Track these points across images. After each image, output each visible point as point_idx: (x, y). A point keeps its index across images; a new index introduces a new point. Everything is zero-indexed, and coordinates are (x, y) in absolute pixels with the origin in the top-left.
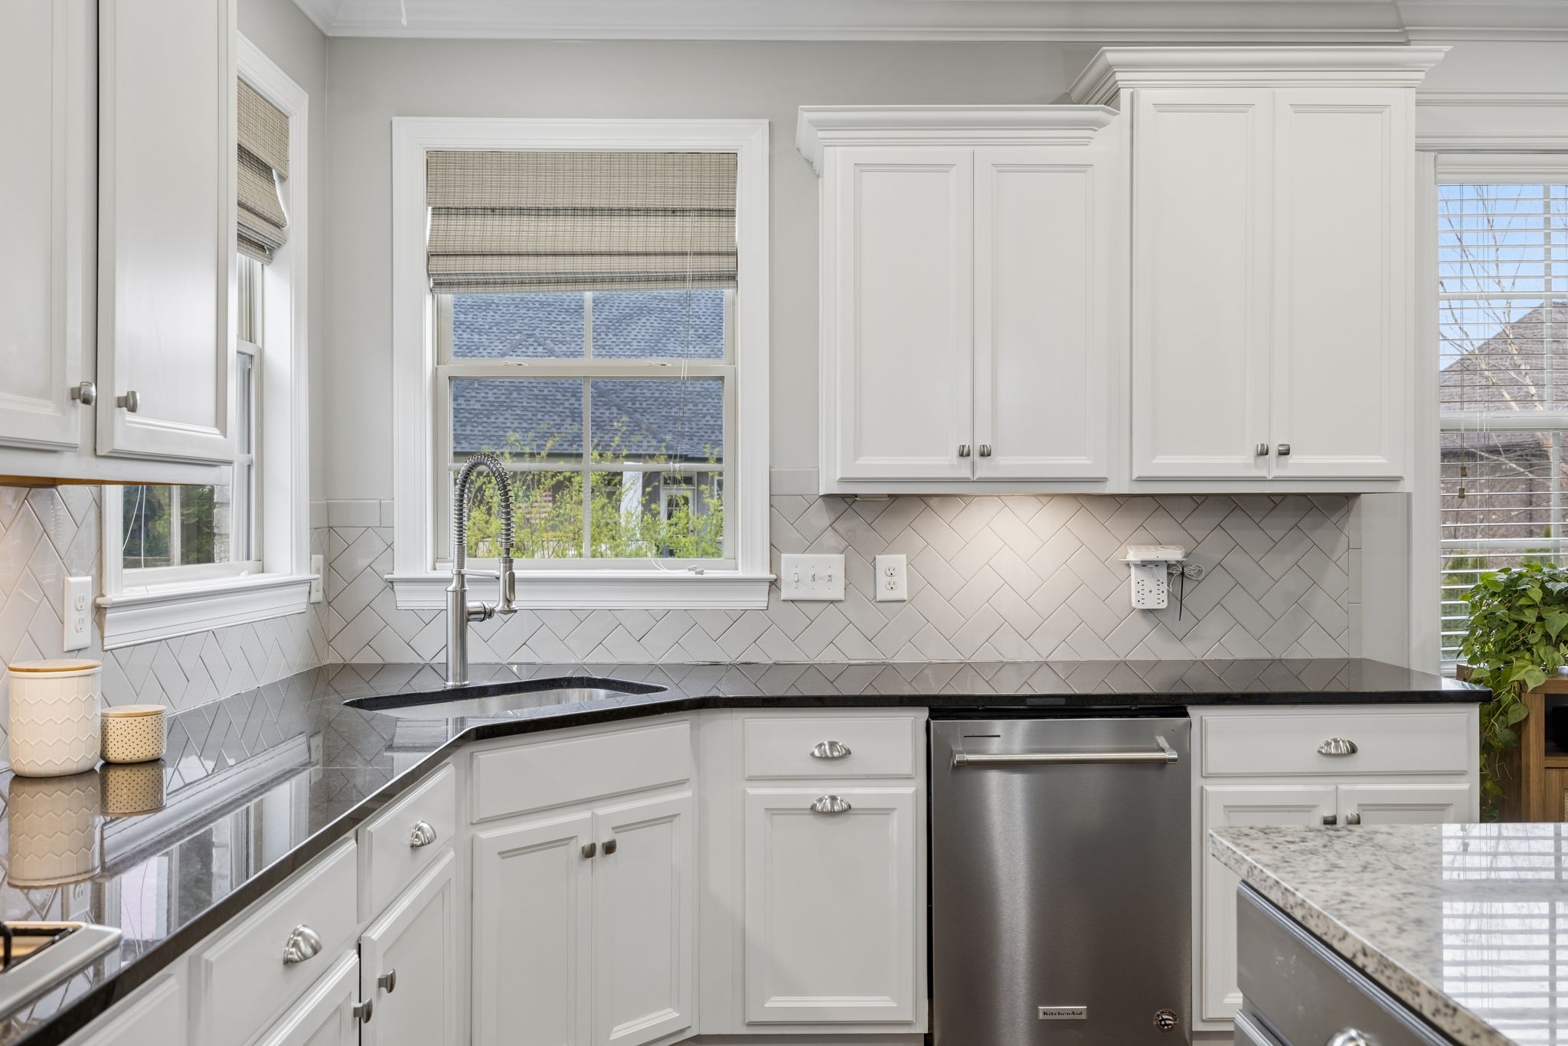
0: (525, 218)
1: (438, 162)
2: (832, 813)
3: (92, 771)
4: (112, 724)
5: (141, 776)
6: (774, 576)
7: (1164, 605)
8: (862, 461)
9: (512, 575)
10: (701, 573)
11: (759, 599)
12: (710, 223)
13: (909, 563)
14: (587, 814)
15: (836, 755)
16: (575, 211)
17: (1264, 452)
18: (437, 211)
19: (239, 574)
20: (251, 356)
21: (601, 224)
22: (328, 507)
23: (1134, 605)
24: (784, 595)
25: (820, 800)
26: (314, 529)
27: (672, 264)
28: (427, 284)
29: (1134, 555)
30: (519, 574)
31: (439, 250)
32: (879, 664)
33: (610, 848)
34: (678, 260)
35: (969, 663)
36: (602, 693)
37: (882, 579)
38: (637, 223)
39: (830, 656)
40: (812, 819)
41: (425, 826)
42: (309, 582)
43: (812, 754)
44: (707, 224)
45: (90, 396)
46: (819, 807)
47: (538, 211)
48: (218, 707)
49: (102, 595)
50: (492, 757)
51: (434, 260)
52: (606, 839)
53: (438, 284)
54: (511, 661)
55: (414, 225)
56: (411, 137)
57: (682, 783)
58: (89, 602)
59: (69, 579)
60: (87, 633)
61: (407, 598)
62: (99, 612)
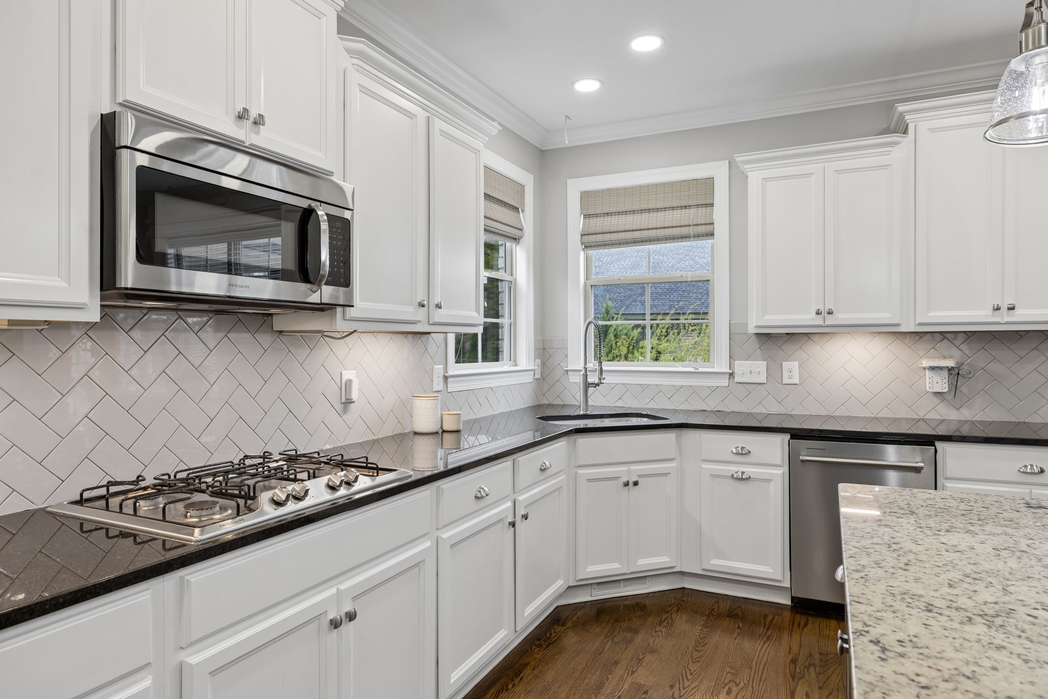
0: (621, 216)
1: (586, 196)
2: (742, 479)
3: (437, 433)
4: (445, 418)
5: (453, 435)
6: (731, 371)
7: (946, 390)
8: (766, 318)
9: (601, 368)
10: (697, 369)
11: (724, 382)
12: (702, 211)
13: (800, 366)
14: (626, 468)
15: (743, 453)
17: (998, 309)
18: (585, 217)
19: (503, 366)
20: (511, 282)
21: (653, 215)
22: (543, 340)
23: (928, 389)
24: (736, 380)
25: (737, 472)
26: (536, 349)
27: (684, 231)
28: (580, 247)
29: (926, 363)
30: (604, 368)
31: (586, 233)
32: (784, 414)
33: (636, 484)
34: (687, 228)
35: (832, 416)
36: (646, 420)
37: (786, 374)
38: (669, 214)
39: (759, 409)
40: (731, 481)
41: (547, 463)
42: (534, 370)
43: (732, 451)
44: (700, 211)
45: (424, 304)
46: (735, 476)
47: (626, 213)
48: (493, 417)
49: (447, 372)
50: (584, 441)
51: (584, 237)
52: (634, 480)
53: (586, 247)
54: (615, 405)
55: (576, 223)
56: (575, 187)
57: (672, 460)
58: (442, 374)
59: (434, 366)
60: (441, 386)
62: (445, 379)
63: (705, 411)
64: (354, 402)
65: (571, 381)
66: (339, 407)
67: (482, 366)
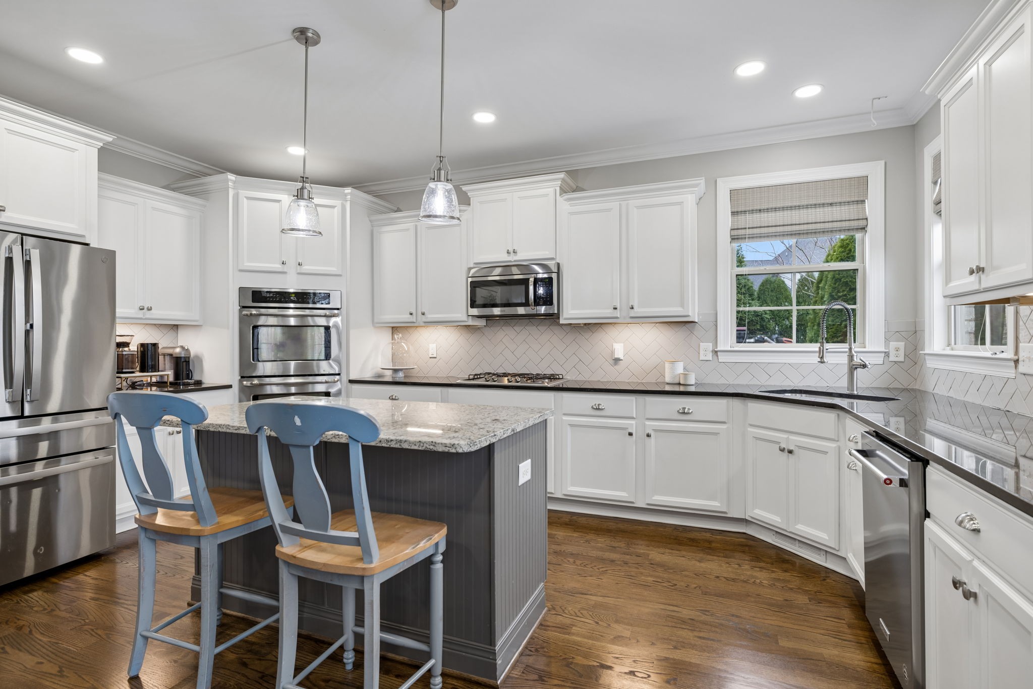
6: (1016, 357)
11: (1010, 372)
14: (786, 436)
24: (1021, 370)
33: (790, 452)
42: (889, 353)
49: (719, 348)
56: (929, 154)
58: (711, 349)
59: (701, 344)
60: (710, 356)
61: (931, 363)
62: (716, 352)
63: (999, 409)
64: (621, 360)
65: (927, 365)
66: (612, 362)
67: (794, 346)
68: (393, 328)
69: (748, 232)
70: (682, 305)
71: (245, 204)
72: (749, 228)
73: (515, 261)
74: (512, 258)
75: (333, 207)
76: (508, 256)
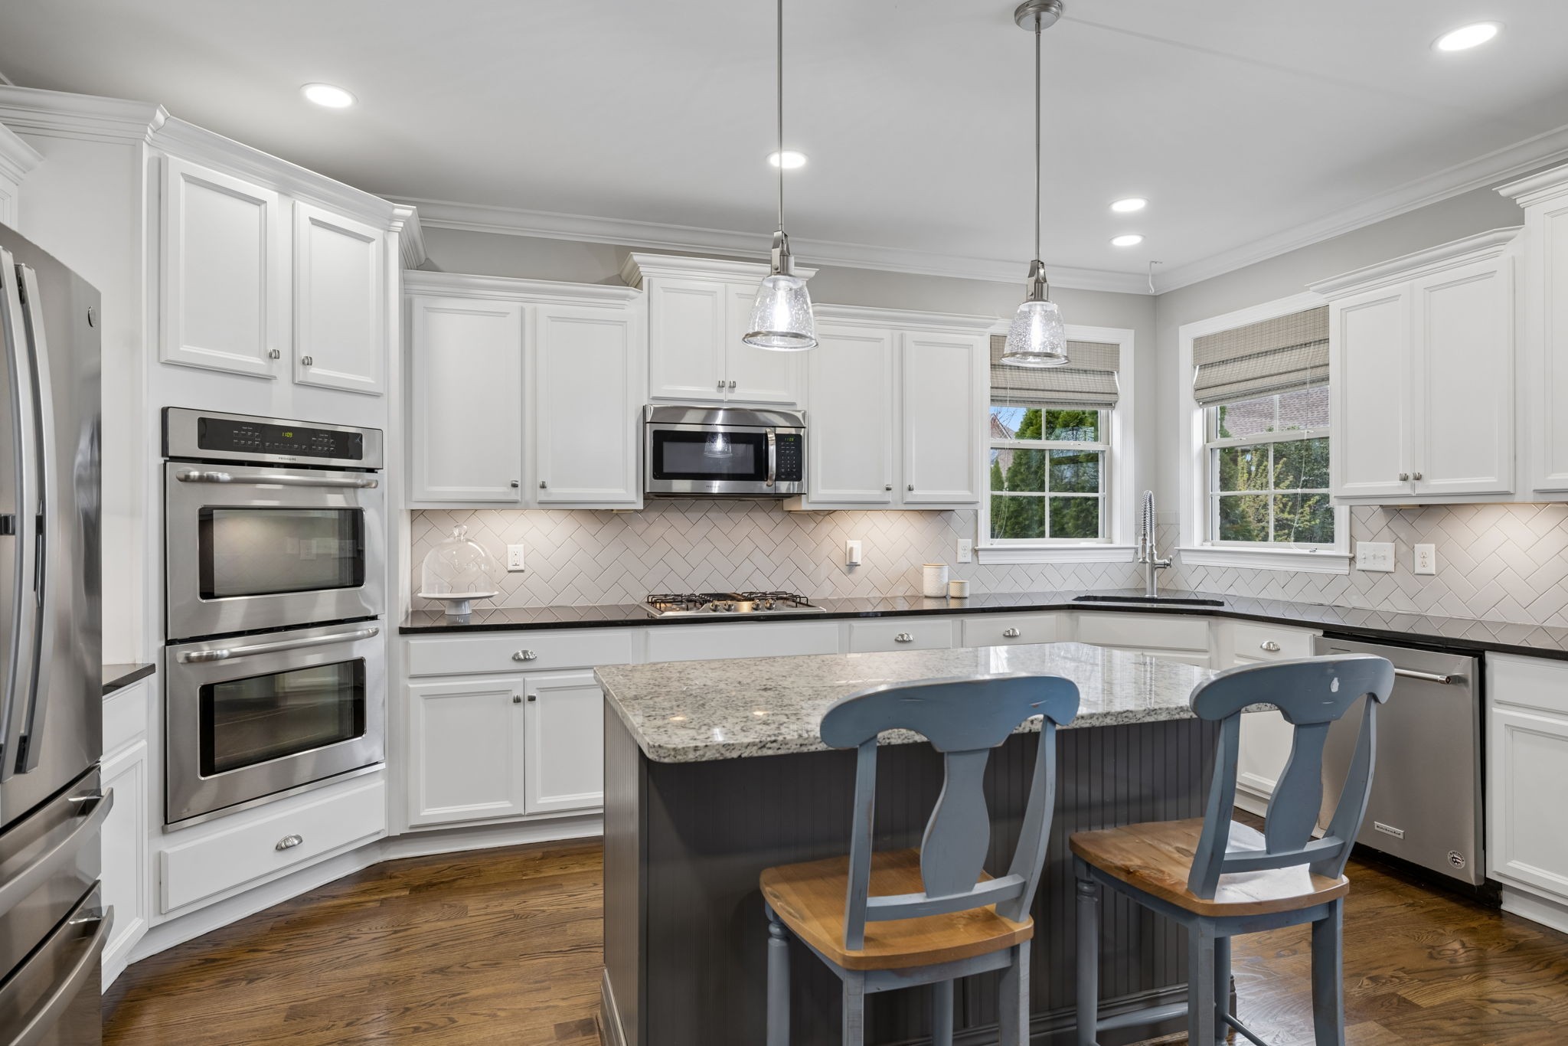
0: (1235, 363)
1: (1199, 342)
6: (1352, 555)
8: (1348, 486)
10: (1314, 551)
11: (1343, 569)
12: (1319, 349)
13: (1437, 550)
15: (1272, 649)
16: (1259, 355)
18: (1200, 368)
21: (1269, 359)
22: (1158, 515)
24: (1358, 567)
27: (1301, 376)
28: (1195, 404)
31: (1199, 387)
32: (1417, 615)
34: (1304, 372)
35: (1480, 621)
37: (1418, 560)
38: (1286, 355)
39: (1386, 607)
41: (1018, 631)
42: (1136, 550)
43: (1260, 646)
44: (1321, 349)
45: (890, 488)
47: (1242, 358)
49: (978, 546)
51: (1198, 392)
53: (1204, 403)
54: (1227, 593)
55: (1188, 376)
56: (1187, 335)
57: (1205, 651)
58: (971, 548)
59: (959, 540)
60: (969, 558)
61: (1186, 559)
62: (976, 552)
63: (1322, 605)
64: (859, 565)
65: (1184, 562)
66: (845, 569)
67: (1048, 542)
68: (412, 510)
69: (1010, 393)
70: (970, 487)
71: (180, 192)
72: (1011, 389)
73: (730, 402)
74: (725, 395)
75: (367, 240)
76: (718, 392)
